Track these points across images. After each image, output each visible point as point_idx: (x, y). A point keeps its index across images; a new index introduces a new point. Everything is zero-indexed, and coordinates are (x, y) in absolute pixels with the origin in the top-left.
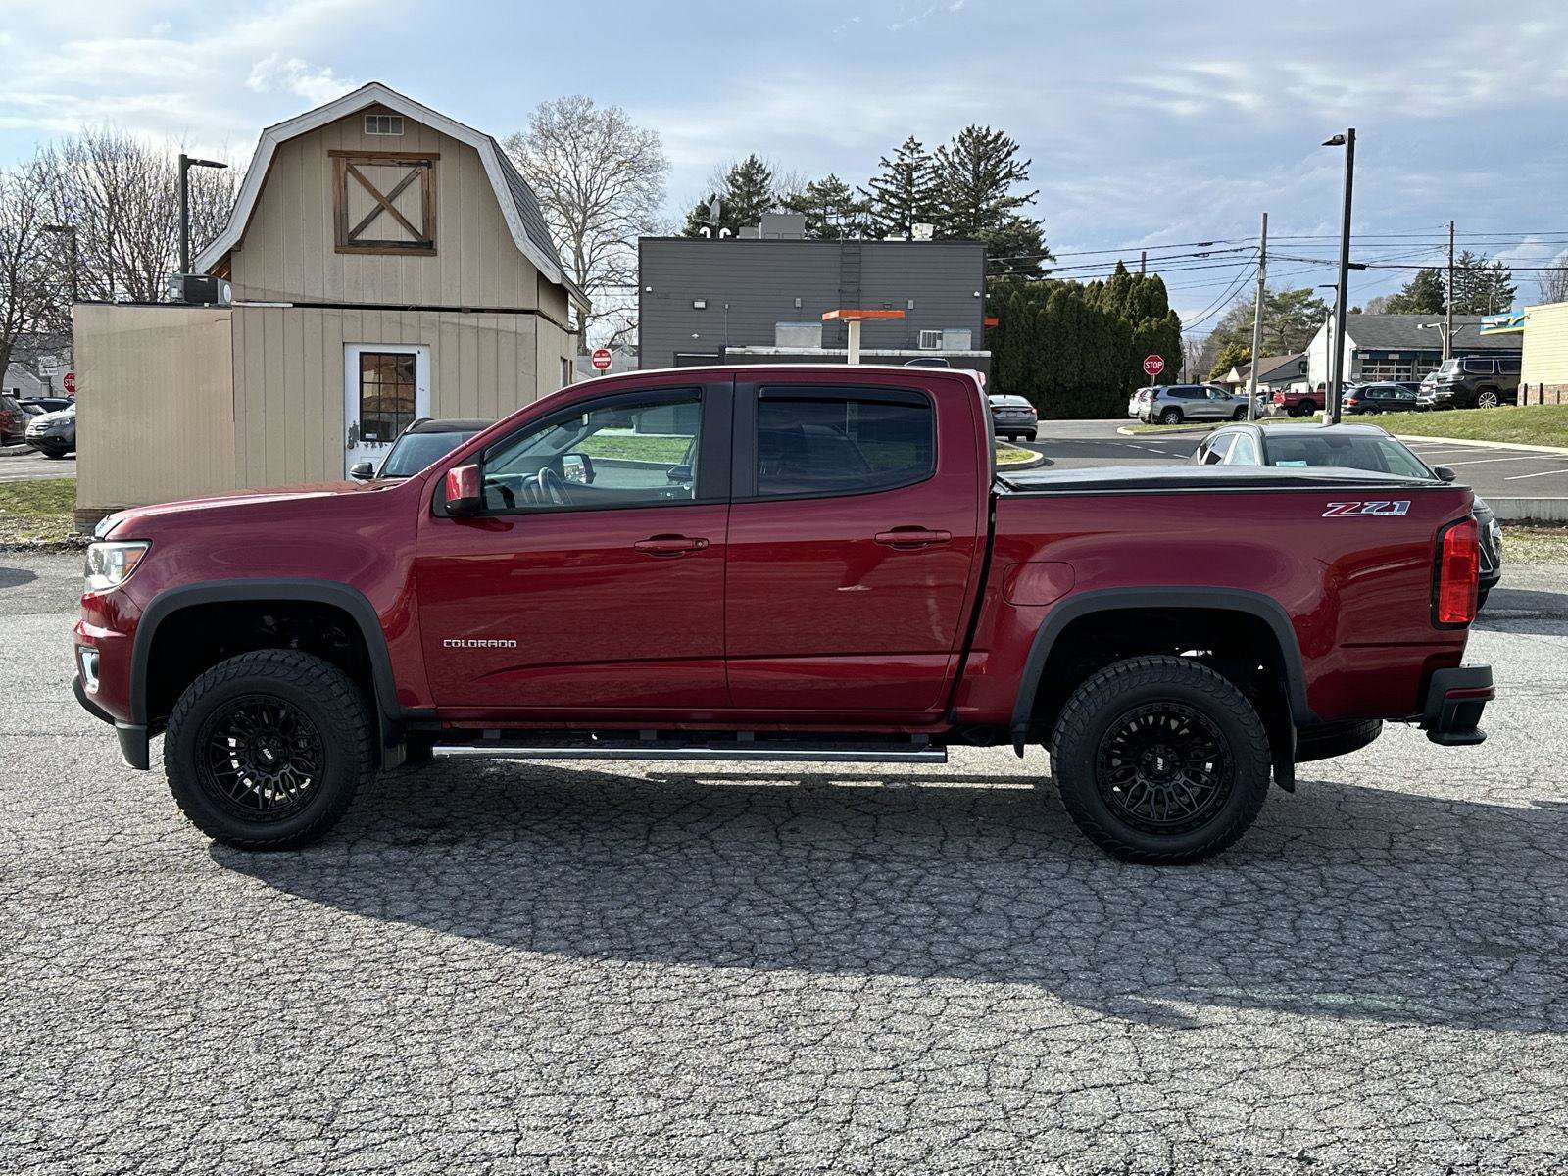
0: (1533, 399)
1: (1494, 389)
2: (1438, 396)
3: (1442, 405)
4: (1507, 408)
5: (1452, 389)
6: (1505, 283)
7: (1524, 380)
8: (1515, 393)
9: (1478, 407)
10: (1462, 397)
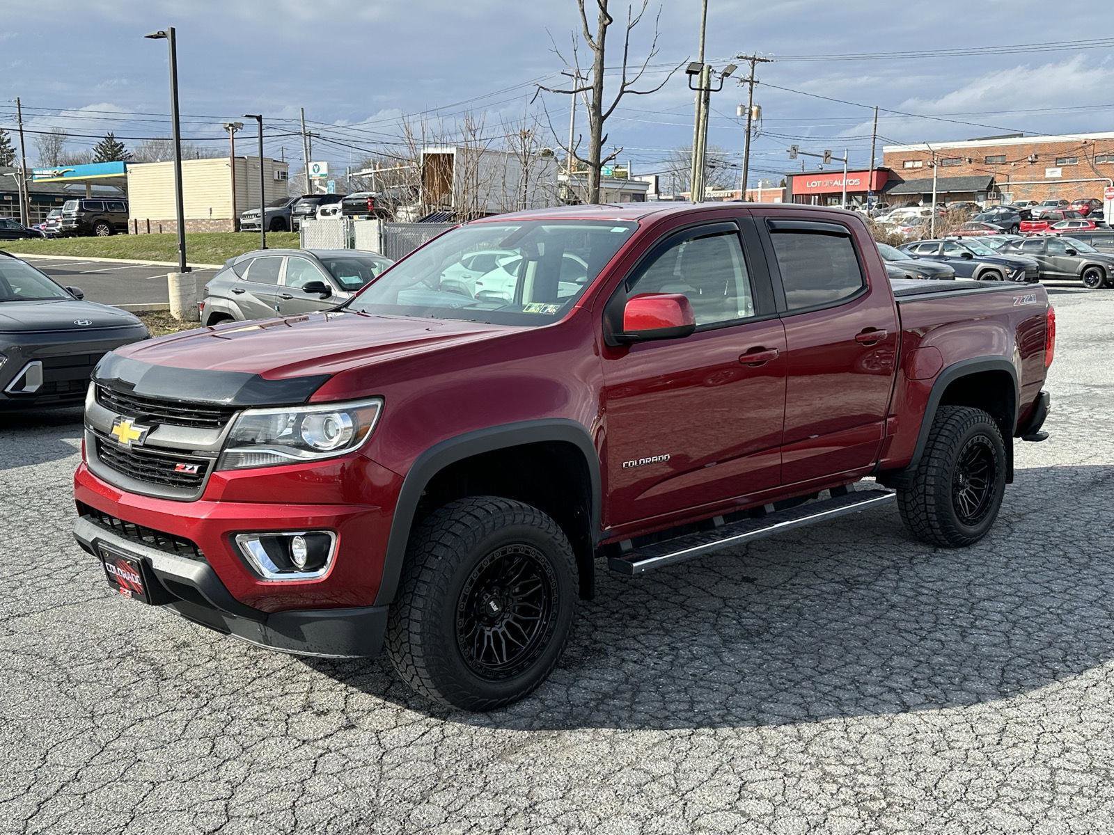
0: (143, 231)
1: (106, 222)
2: (65, 228)
3: (65, 233)
4: (120, 236)
5: (77, 222)
6: (7, 145)
7: (132, 217)
8: (126, 226)
9: (97, 235)
10: (85, 229)
